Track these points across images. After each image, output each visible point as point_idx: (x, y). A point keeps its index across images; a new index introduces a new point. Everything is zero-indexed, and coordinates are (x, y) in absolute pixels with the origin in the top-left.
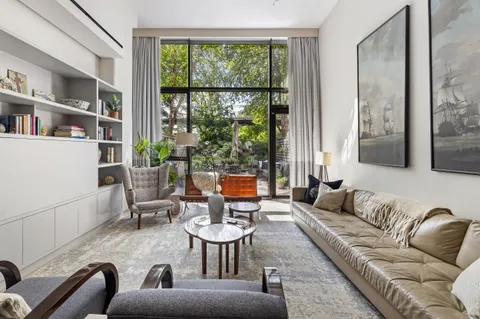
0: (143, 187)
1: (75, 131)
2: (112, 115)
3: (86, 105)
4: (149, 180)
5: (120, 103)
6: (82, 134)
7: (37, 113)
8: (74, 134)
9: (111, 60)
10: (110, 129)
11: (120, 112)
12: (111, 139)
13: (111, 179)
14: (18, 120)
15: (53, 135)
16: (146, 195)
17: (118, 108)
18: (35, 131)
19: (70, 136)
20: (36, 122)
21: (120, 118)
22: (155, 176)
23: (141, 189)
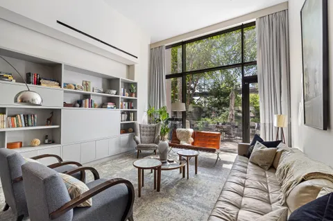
0: (146, 135)
1: (110, 105)
2: (131, 95)
3: (114, 92)
4: (150, 131)
5: (136, 89)
6: (113, 106)
7: (92, 98)
8: (109, 106)
9: (133, 66)
10: (131, 103)
11: (136, 93)
12: (132, 108)
13: (131, 129)
14: (84, 101)
15: (102, 107)
16: (147, 140)
17: (135, 91)
18: (91, 106)
19: (106, 107)
20: (91, 102)
21: (136, 96)
22: (153, 129)
23: (145, 136)
